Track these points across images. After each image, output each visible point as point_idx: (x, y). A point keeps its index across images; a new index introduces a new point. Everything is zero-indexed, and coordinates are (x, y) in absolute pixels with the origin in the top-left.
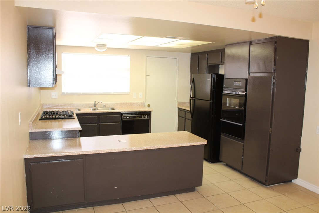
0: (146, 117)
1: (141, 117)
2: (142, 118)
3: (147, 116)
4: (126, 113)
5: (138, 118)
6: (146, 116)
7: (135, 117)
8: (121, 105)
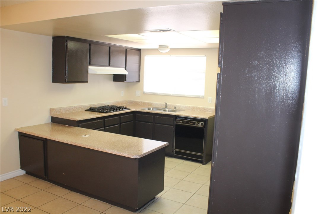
0: (200, 125)
1: (194, 123)
2: (195, 125)
3: (202, 124)
4: (181, 117)
5: (190, 125)
6: (200, 123)
7: (188, 123)
8: (193, 109)
